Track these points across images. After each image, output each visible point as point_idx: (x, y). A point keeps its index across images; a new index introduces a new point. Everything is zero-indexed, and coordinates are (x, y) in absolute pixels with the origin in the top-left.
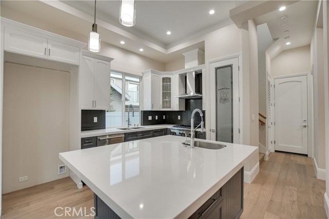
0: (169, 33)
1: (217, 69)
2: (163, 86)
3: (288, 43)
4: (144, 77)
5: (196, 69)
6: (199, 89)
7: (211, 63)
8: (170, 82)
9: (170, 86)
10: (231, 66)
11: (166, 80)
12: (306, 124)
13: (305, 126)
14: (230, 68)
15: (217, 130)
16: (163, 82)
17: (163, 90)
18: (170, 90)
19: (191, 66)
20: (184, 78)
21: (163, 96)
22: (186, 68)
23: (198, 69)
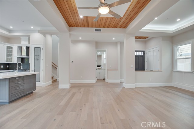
1: (35, 48)
2: (7, 50)
5: (27, 46)
6: (28, 54)
7: (33, 45)
8: (12, 49)
9: (12, 51)
10: (40, 48)
11: (9, 48)
15: (34, 70)
16: (7, 48)
18: (12, 53)
19: (24, 44)
20: (20, 48)
21: (7, 56)
22: (22, 44)
23: (28, 45)
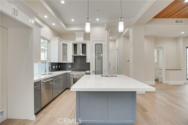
0: (73, 20)
1: (96, 44)
2: (63, 48)
3: (111, 38)
4: (51, 41)
7: (93, 41)
8: (67, 46)
9: (67, 49)
10: (102, 44)
11: (65, 45)
12: (114, 68)
13: (114, 69)
14: (101, 45)
16: (63, 46)
17: (63, 50)
18: (67, 51)
20: (75, 46)
21: (63, 54)
22: (76, 40)
23: (84, 42)
